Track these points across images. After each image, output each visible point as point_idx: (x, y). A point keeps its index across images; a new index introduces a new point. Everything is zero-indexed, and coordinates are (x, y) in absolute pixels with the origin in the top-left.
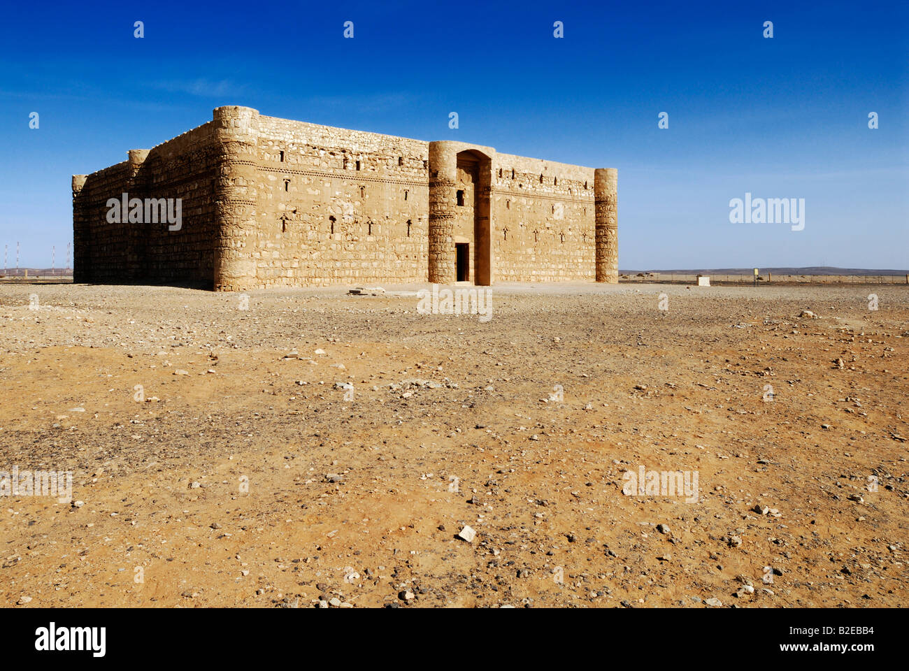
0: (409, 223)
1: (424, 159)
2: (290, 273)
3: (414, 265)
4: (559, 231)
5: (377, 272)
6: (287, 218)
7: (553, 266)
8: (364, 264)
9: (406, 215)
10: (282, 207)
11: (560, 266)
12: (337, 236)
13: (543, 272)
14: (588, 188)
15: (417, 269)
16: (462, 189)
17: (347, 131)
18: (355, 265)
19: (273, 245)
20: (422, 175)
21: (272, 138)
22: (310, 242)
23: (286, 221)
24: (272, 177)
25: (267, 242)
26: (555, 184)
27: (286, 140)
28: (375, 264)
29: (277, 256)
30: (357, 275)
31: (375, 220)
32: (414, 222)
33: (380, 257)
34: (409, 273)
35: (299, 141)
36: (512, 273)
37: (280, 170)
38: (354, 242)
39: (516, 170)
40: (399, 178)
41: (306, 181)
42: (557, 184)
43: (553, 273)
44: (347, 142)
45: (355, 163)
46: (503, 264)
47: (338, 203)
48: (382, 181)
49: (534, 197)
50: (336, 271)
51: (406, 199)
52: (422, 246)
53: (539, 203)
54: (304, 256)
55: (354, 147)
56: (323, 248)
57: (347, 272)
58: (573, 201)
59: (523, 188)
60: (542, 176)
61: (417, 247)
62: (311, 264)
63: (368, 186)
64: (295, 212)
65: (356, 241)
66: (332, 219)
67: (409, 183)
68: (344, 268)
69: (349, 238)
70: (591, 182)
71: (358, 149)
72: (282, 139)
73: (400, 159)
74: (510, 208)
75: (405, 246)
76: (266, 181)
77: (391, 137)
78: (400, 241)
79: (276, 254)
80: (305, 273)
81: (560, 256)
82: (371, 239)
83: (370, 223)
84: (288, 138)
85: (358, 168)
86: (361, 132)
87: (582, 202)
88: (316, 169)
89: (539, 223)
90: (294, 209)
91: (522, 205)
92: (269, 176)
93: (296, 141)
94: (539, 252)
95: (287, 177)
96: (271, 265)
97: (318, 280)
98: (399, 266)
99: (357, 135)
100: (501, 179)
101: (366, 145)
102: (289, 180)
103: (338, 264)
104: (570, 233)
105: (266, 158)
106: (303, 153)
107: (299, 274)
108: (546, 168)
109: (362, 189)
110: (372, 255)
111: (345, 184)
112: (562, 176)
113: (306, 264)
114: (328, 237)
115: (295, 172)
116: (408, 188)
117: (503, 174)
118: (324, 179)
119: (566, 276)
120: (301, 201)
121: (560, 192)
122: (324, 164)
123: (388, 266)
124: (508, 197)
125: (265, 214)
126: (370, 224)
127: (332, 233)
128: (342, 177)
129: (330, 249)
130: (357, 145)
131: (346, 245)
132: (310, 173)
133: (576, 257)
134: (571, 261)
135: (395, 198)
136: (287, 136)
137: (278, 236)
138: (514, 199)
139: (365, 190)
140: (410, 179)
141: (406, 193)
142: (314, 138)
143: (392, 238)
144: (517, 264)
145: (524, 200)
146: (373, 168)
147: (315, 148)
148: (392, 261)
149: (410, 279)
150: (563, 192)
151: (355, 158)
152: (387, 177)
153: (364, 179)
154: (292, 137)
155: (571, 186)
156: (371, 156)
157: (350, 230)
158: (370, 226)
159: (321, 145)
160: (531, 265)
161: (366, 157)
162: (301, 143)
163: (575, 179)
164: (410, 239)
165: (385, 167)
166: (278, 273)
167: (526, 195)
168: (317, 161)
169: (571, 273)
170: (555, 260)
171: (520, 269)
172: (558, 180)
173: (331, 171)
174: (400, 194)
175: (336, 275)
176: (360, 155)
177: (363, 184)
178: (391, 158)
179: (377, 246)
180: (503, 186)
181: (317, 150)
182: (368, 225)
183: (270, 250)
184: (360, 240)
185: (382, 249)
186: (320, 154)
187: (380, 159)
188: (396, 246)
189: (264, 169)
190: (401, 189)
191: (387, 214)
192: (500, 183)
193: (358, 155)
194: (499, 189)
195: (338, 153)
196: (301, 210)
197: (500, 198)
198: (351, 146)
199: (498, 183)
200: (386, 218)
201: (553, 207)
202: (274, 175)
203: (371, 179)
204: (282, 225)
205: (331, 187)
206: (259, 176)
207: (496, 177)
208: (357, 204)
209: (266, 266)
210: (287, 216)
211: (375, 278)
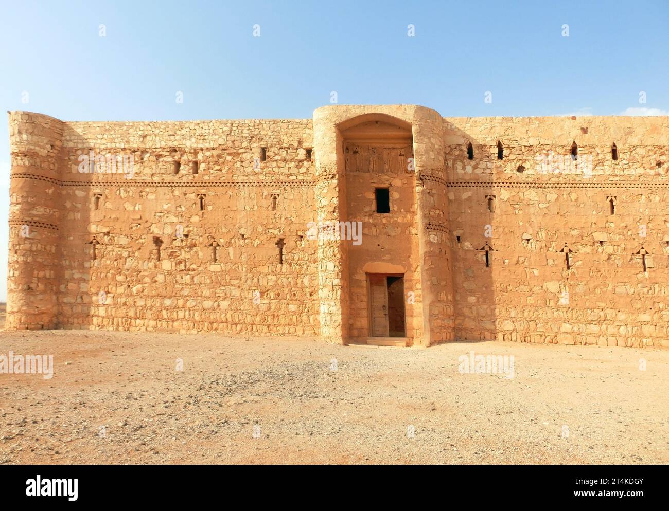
0: (280, 243)
1: (306, 145)
3: (293, 308)
4: (634, 246)
5: (229, 316)
6: (98, 243)
8: (208, 304)
9: (277, 232)
10: (92, 229)
12: (166, 265)
15: (298, 313)
18: (194, 303)
20: (303, 170)
21: (80, 146)
22: (127, 273)
23: (97, 246)
24: (80, 194)
25: (74, 272)
26: (615, 157)
27: (96, 146)
28: (224, 304)
30: (197, 318)
31: (222, 240)
32: (290, 243)
33: (233, 294)
35: (113, 145)
37: (89, 184)
38: (191, 273)
39: (506, 142)
40: (261, 177)
41: (123, 195)
44: (177, 138)
45: (191, 164)
47: (167, 220)
48: (234, 184)
49: (557, 186)
50: (164, 312)
51: (274, 208)
52: (307, 277)
53: (574, 196)
54: (120, 291)
55: (188, 143)
56: (146, 280)
57: (181, 313)
59: (530, 172)
60: (575, 146)
62: (130, 301)
63: (211, 194)
64: (108, 233)
65: (194, 270)
66: (158, 241)
67: (278, 183)
68: (177, 307)
69: (182, 266)
71: (196, 145)
73: (264, 150)
75: (274, 278)
76: (73, 198)
78: (265, 270)
80: (122, 311)
82: (215, 267)
83: (214, 244)
84: (97, 143)
85: (196, 171)
88: (138, 179)
89: (575, 233)
90: (105, 230)
91: (527, 204)
92: (77, 192)
93: (109, 145)
95: (98, 192)
97: (140, 322)
99: (192, 127)
100: (473, 163)
101: (206, 137)
102: (101, 195)
103: (168, 302)
107: (114, 312)
108: (586, 130)
109: (201, 199)
110: (220, 292)
111: (175, 194)
113: (123, 300)
114: (151, 265)
115: (106, 184)
116: (278, 192)
117: (475, 151)
118: (147, 189)
120: (116, 220)
122: (148, 171)
124: (490, 191)
125: (71, 238)
126: (214, 247)
127: (159, 260)
128: (171, 185)
129: (156, 281)
130: (193, 140)
131: (178, 277)
132: (127, 184)
135: (256, 208)
136: (97, 141)
137: (88, 266)
138: (503, 195)
139: (206, 200)
140: (282, 178)
141: (275, 198)
142: (132, 139)
143: (253, 267)
145: (532, 195)
146: (218, 167)
147: (134, 151)
150: (639, 171)
151: (191, 158)
152: (241, 179)
153: (204, 185)
156: (215, 152)
157: (184, 255)
158: (215, 249)
159: (142, 146)
161: (208, 154)
162: (116, 148)
164: (284, 268)
165: (238, 164)
166: (87, 311)
167: (538, 184)
168: (137, 168)
172: (622, 149)
173: (157, 179)
174: (264, 201)
175: (165, 317)
176: (198, 153)
177: (203, 191)
178: (247, 150)
179: (228, 278)
180: (478, 171)
181: (138, 153)
182: (211, 248)
183: (77, 282)
184: (200, 269)
185: (236, 282)
186: (142, 159)
187: (230, 154)
188: (260, 277)
189: (70, 183)
190: (265, 193)
191: (242, 231)
192: (469, 169)
193: (196, 153)
194: (467, 178)
195: (168, 154)
196: (115, 232)
197: (469, 194)
198: (184, 143)
199: (464, 168)
200: (241, 237)
201: (612, 201)
202: (82, 190)
203: (215, 184)
204: (92, 251)
205: (156, 199)
206: (64, 192)
207: (459, 158)
208: (195, 219)
209: (73, 301)
210: (98, 239)
211: (225, 325)
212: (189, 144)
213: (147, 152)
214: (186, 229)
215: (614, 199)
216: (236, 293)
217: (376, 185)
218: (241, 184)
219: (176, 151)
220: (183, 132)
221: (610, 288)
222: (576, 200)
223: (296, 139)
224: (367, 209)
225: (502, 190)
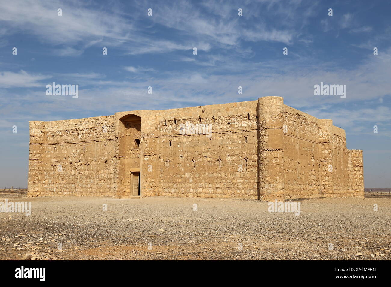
0: (106, 162)
2: (55, 190)
3: (108, 186)
4: (216, 157)
5: (90, 189)
7: (210, 186)
8: (84, 185)
9: (105, 158)
10: (53, 160)
11: (217, 186)
12: (73, 172)
13: (200, 191)
14: (251, 118)
15: (110, 188)
16: (138, 139)
17: (78, 120)
18: (80, 186)
19: (49, 177)
20: (114, 135)
21: (50, 130)
22: (62, 175)
23: (54, 166)
24: (50, 148)
28: (89, 185)
29: (50, 182)
30: (81, 191)
31: (89, 162)
32: (109, 162)
33: (91, 182)
34: (105, 190)
36: (173, 190)
37: (52, 144)
39: (177, 119)
40: (101, 138)
41: (62, 147)
42: (216, 121)
43: (211, 191)
44: (78, 125)
45: (81, 135)
46: (165, 184)
47: (74, 156)
48: (93, 141)
50: (72, 189)
51: (105, 149)
52: (113, 174)
54: (60, 182)
56: (67, 178)
57: (77, 189)
58: (233, 132)
60: (200, 119)
61: (110, 176)
63: (87, 145)
64: (57, 161)
65: (81, 173)
66: (71, 163)
67: (105, 141)
68: (76, 188)
69: (77, 172)
70: (253, 112)
71: (83, 128)
72: (53, 130)
73: (103, 128)
74: (172, 146)
75: (103, 175)
76: (47, 149)
77: (98, 117)
78: (101, 172)
79: (50, 181)
80: (60, 190)
81: (216, 178)
82: (88, 172)
83: (87, 164)
84: (55, 129)
85: (83, 137)
86: (84, 119)
87: (242, 131)
88: (66, 141)
89: (197, 153)
90: (56, 161)
91: (182, 143)
93: (58, 130)
94: (197, 176)
95: (55, 146)
96: (49, 186)
97: (65, 193)
98: (100, 186)
99: (82, 121)
100: (166, 127)
101: (86, 124)
102: (56, 148)
103: (73, 185)
104: (229, 158)
105: (48, 140)
106: (61, 134)
107: (58, 190)
108: (203, 112)
109: (84, 147)
110: (88, 181)
111: (77, 146)
112: (219, 114)
113: (61, 185)
114: (69, 172)
115: (57, 144)
116: (106, 143)
117: (167, 123)
118: (69, 145)
119: (224, 194)
120: (59, 157)
121: (218, 127)
122: (69, 138)
123: (95, 186)
124: (170, 139)
125: (47, 164)
127: (71, 170)
128: (75, 143)
129: (70, 178)
130: (83, 125)
131: (76, 176)
132: (63, 143)
133: (235, 178)
134: (229, 181)
135: (99, 150)
136: (55, 128)
137: (51, 173)
138: (175, 139)
140: (107, 138)
141: (105, 146)
142: (65, 127)
143: (98, 171)
144: (177, 185)
145: (184, 139)
146: (89, 135)
147: (65, 131)
148: (97, 183)
149: (106, 193)
150: (221, 127)
151: (82, 132)
152: (95, 139)
153: (85, 142)
154: (57, 128)
155: (230, 121)
156: (88, 130)
157: (79, 168)
159: (68, 129)
160: (190, 185)
161: (86, 130)
162: (60, 130)
163: (235, 114)
164: (107, 171)
165: (95, 134)
166: (50, 189)
167: (186, 135)
168: (66, 137)
169: (229, 191)
170: (212, 181)
171: (178, 188)
172: (216, 118)
173: (71, 141)
174: (102, 147)
175: (72, 191)
176: (84, 130)
177: (84, 145)
178: (98, 128)
179: (90, 175)
180: (167, 131)
181: (67, 132)
182: (86, 165)
183: (48, 179)
184: (83, 173)
185: (93, 177)
186: (68, 134)
187: (93, 130)
188: (99, 175)
189: (47, 144)
190: (102, 144)
191: (95, 159)
192: (164, 130)
193: (83, 130)
194: (163, 134)
195: (75, 131)
196: (59, 161)
197: (164, 140)
198: (80, 127)
199: (163, 130)
200: (95, 161)
201: (210, 139)
202: (50, 146)
203: (88, 142)
204: (52, 169)
205: (71, 149)
206: (45, 148)
207: (162, 126)
208: (82, 155)
209: (47, 186)
210: (55, 164)
211: (89, 193)
212: (81, 127)
213: (69, 131)
214: (79, 159)
215: (211, 139)
216: (92, 181)
217: (135, 139)
218: (96, 141)
219: (77, 130)
220: (80, 123)
221: (207, 174)
222: (198, 140)
223: (112, 123)
224: (132, 148)
225: (174, 138)
